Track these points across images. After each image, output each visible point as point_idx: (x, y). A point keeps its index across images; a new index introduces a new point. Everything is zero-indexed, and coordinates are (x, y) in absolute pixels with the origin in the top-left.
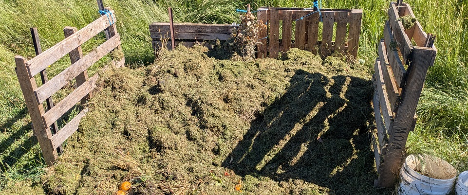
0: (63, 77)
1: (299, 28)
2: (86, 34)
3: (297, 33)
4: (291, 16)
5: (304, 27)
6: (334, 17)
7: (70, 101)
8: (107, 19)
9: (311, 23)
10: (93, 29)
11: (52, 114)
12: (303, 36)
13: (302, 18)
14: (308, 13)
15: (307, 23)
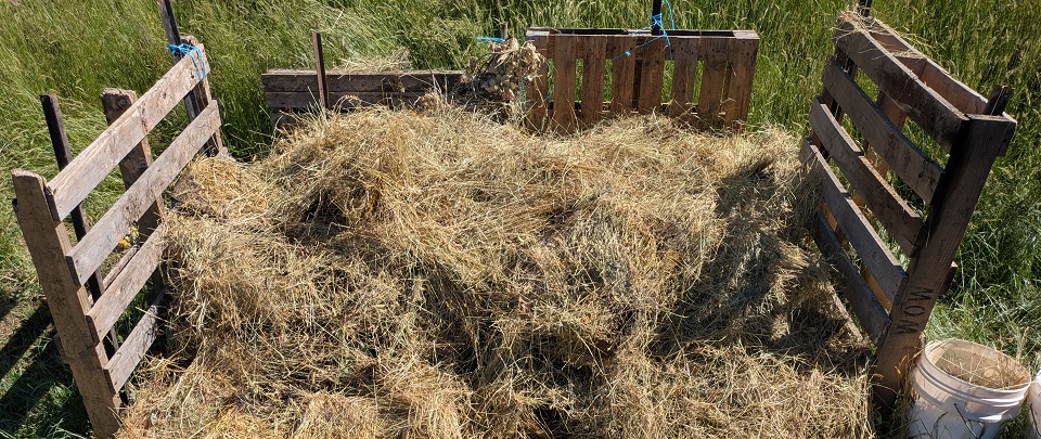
0: (119, 215)
1: (620, 75)
2: (155, 105)
3: (617, 87)
4: (604, 50)
5: (632, 74)
6: (699, 48)
7: (136, 273)
8: (193, 65)
9: (647, 64)
10: (168, 93)
11: (105, 308)
12: (629, 92)
13: (628, 54)
14: (641, 40)
15: (639, 64)
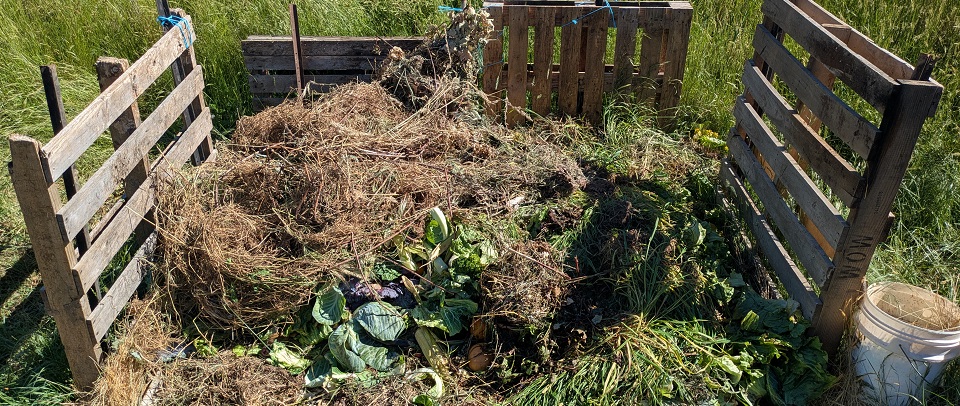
0: (108, 174)
1: (568, 41)
2: (146, 71)
3: (565, 51)
4: (553, 19)
5: (579, 40)
6: (638, 17)
8: (180, 35)
9: (593, 31)
10: (158, 60)
11: (91, 262)
12: (577, 55)
13: (575, 22)
14: (587, 10)
15: (585, 30)
